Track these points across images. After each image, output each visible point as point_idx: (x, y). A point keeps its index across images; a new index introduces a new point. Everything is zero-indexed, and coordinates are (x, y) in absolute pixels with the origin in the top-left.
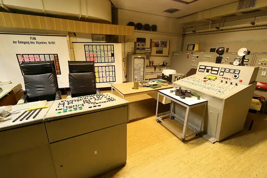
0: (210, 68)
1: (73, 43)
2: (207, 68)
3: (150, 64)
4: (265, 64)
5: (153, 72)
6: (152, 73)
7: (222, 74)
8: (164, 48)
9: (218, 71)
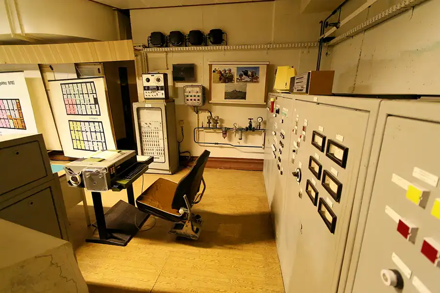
1: (49, 81)
3: (209, 123)
5: (218, 144)
6: (215, 144)
8: (248, 84)
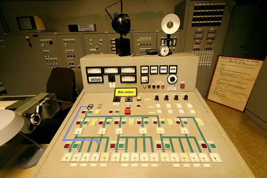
0: (115, 71)
2: (107, 71)
4: (150, 44)
7: (145, 79)
9: (134, 75)
